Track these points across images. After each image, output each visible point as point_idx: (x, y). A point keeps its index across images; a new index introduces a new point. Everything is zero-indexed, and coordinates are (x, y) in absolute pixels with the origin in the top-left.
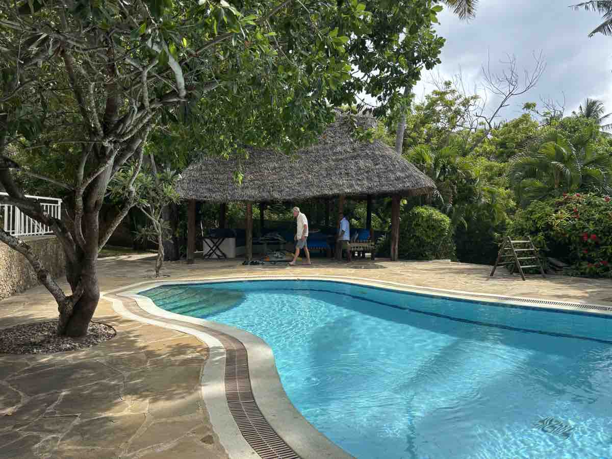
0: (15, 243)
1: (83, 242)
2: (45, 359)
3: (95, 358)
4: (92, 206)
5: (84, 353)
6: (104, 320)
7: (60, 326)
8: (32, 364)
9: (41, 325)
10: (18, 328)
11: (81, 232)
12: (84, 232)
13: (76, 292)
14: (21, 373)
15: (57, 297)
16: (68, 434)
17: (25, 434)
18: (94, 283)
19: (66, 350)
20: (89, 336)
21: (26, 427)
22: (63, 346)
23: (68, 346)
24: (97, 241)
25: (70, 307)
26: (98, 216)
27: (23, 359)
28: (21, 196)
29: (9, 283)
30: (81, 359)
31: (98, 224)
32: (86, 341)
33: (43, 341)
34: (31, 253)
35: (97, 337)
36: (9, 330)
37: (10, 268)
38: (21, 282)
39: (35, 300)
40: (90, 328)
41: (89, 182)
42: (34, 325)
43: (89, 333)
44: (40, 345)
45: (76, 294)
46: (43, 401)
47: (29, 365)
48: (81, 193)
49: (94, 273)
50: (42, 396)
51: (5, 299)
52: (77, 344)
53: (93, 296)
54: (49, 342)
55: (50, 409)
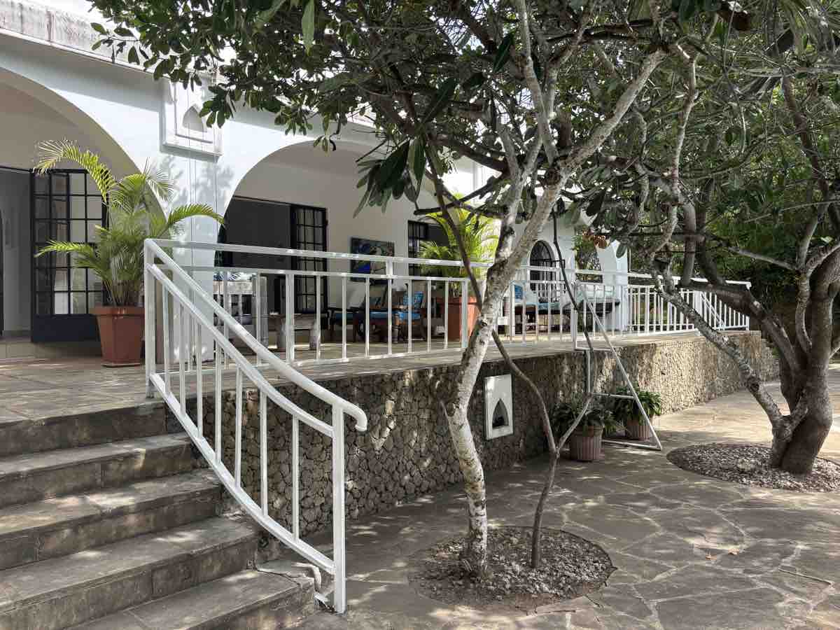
0: (719, 341)
1: (807, 342)
2: (762, 494)
3: (834, 510)
4: (825, 291)
5: (813, 498)
6: (834, 457)
7: (773, 455)
8: (746, 497)
9: (743, 448)
10: (716, 447)
11: (804, 327)
12: (808, 327)
13: (796, 411)
14: (734, 505)
15: (771, 415)
16: (821, 604)
17: (762, 585)
18: (824, 402)
19: (786, 488)
20: (817, 476)
21: (759, 576)
22: (782, 483)
23: (789, 484)
24: (828, 342)
25: (789, 430)
26: (831, 307)
27: (732, 488)
28: (721, 282)
29: (693, 388)
30: (811, 506)
31: (831, 317)
32: (814, 482)
33: (753, 471)
34: (739, 355)
35: (827, 479)
36: (705, 448)
37: (694, 370)
38: (705, 390)
39: (725, 413)
40: (815, 465)
41: (824, 258)
42: (734, 447)
43: (814, 471)
44: (750, 474)
45: (797, 415)
46: (775, 549)
47: (742, 498)
48: (809, 274)
49: (825, 388)
50: (770, 542)
51: (689, 409)
52: (800, 484)
53: (823, 420)
54: (760, 473)
55: (787, 562)
